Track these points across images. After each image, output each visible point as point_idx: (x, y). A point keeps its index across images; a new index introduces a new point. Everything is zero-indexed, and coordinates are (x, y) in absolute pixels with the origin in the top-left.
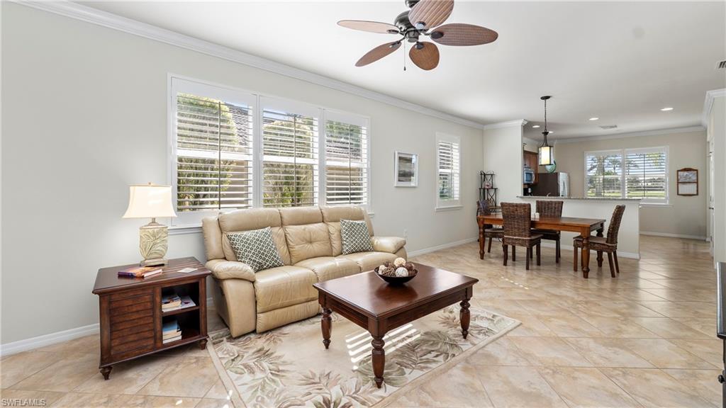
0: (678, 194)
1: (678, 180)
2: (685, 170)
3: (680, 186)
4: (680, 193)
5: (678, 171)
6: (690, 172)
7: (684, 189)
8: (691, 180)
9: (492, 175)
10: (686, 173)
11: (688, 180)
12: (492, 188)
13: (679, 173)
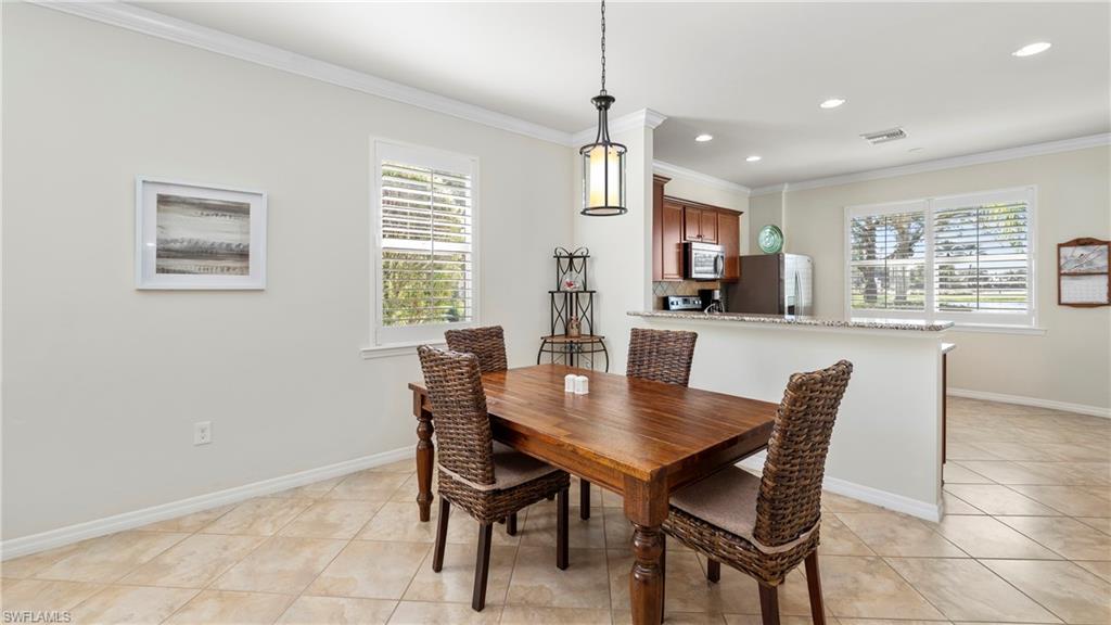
0: (1060, 304)
1: (1059, 268)
2: (1079, 243)
3: (1065, 281)
4: (1063, 301)
5: (1060, 246)
6: (1092, 248)
7: (1075, 290)
8: (1093, 269)
9: (585, 258)
10: (1079, 251)
11: (1084, 269)
12: (585, 291)
13: (1064, 251)
